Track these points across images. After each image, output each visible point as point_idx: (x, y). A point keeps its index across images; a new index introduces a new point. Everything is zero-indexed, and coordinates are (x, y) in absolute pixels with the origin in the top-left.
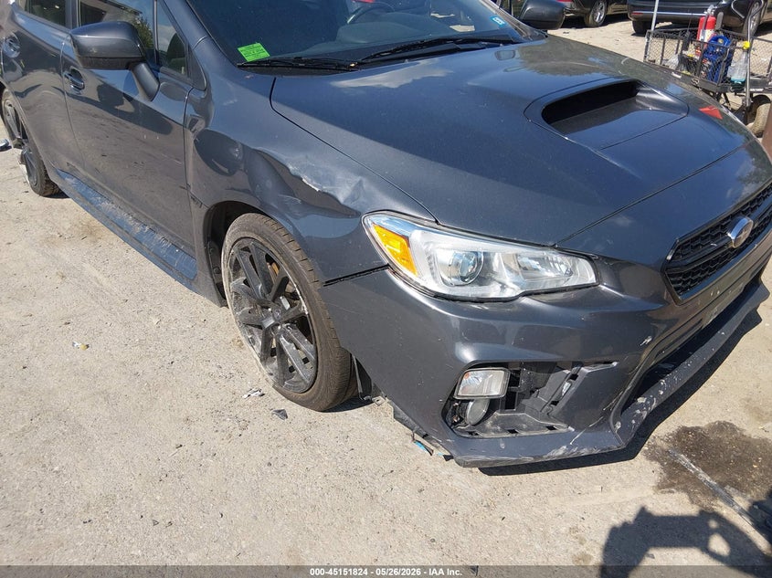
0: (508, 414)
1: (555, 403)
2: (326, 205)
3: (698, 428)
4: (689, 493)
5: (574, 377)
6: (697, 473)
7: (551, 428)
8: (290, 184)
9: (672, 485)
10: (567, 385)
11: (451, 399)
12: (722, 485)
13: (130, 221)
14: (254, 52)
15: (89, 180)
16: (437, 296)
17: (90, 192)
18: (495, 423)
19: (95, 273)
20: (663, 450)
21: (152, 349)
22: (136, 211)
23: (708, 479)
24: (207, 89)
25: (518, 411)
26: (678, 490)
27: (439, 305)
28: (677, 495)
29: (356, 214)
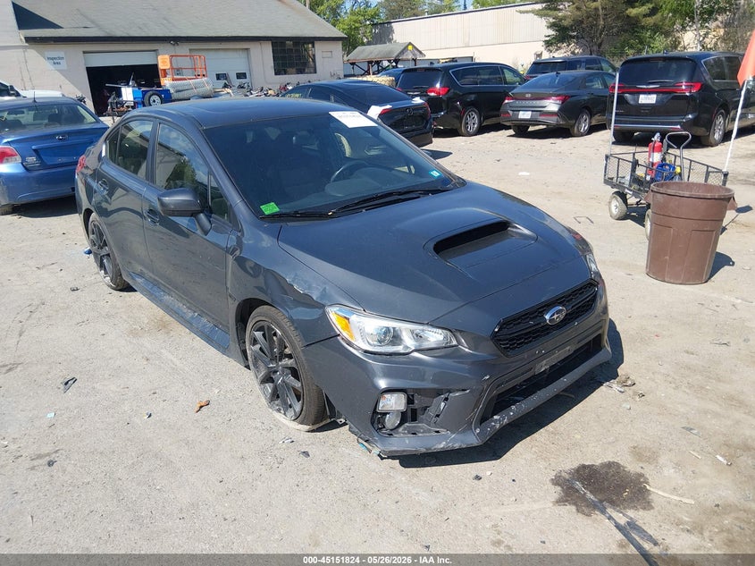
0: (413, 424)
1: (438, 416)
2: (306, 301)
3: (593, 465)
4: (577, 506)
5: (446, 399)
6: (585, 493)
7: (438, 432)
8: (286, 289)
9: (567, 501)
10: (443, 404)
11: (375, 412)
12: (601, 501)
13: (184, 309)
14: (270, 208)
15: (155, 280)
16: (366, 352)
17: (155, 288)
18: (405, 429)
19: (170, 357)
20: (565, 479)
21: (215, 410)
22: (189, 302)
23: (592, 497)
24: (241, 231)
25: (419, 422)
26: (570, 504)
27: (367, 357)
28: (568, 507)
29: (323, 306)
